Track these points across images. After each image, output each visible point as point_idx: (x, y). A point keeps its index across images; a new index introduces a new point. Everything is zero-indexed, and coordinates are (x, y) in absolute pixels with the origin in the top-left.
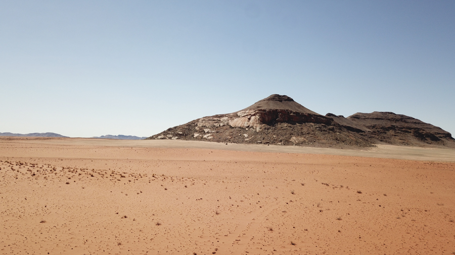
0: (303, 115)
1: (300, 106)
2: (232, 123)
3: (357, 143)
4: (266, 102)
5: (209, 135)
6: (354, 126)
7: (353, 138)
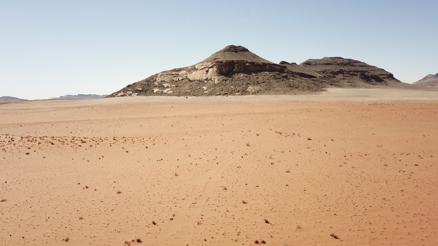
0: (258, 65)
1: (255, 56)
2: (190, 77)
3: (309, 88)
4: (222, 53)
5: (169, 89)
6: (306, 73)
7: (305, 84)
